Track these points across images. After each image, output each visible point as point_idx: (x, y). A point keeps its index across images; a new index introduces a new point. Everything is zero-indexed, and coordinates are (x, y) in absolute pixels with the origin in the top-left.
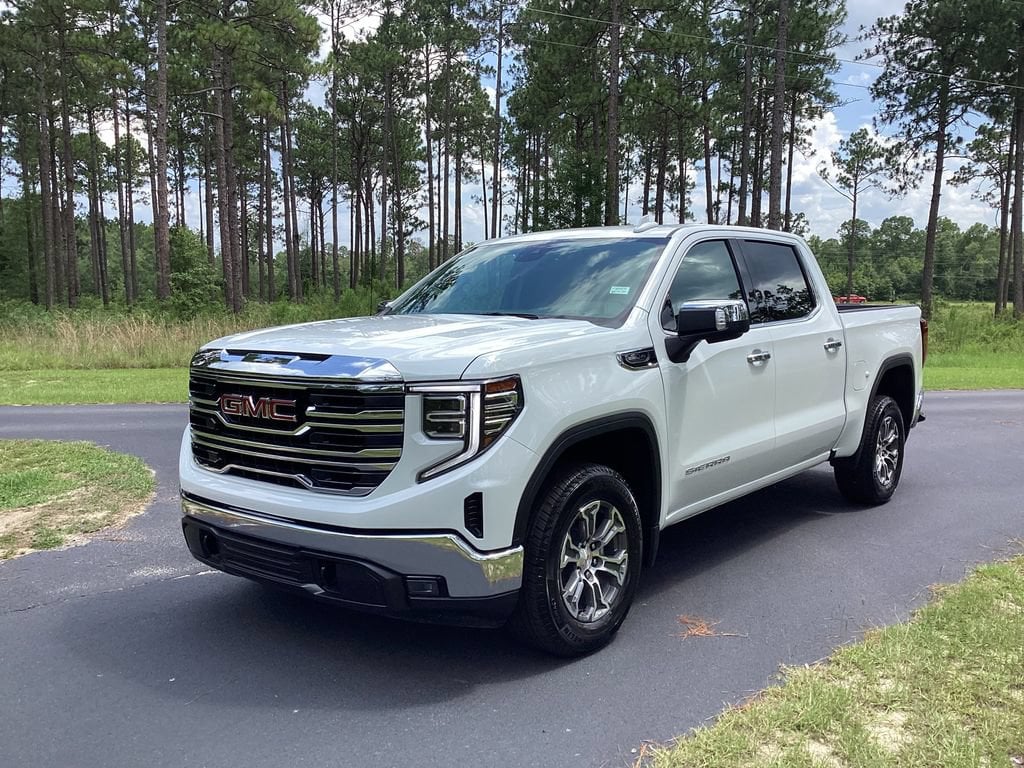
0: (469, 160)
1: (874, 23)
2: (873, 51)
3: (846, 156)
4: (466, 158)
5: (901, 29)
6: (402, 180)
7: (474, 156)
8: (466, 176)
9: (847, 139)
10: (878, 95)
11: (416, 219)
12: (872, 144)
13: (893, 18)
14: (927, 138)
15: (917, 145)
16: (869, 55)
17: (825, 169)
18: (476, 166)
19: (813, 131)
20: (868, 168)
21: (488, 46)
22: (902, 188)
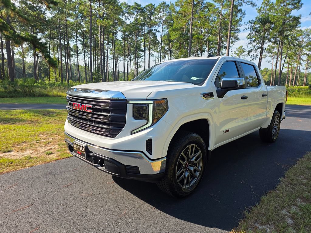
0: (152, 52)
1: (248, 21)
2: (247, 28)
3: (237, 52)
4: (151, 51)
5: (254, 23)
6: (137, 56)
7: (153, 51)
8: (151, 55)
9: (238, 48)
10: (248, 38)
11: (140, 65)
12: (244, 49)
13: (253, 20)
14: (259, 48)
15: (256, 50)
16: (247, 29)
17: (232, 55)
18: (153, 53)
19: (232, 47)
20: (242, 55)
21: (159, 26)
22: (252, 60)
